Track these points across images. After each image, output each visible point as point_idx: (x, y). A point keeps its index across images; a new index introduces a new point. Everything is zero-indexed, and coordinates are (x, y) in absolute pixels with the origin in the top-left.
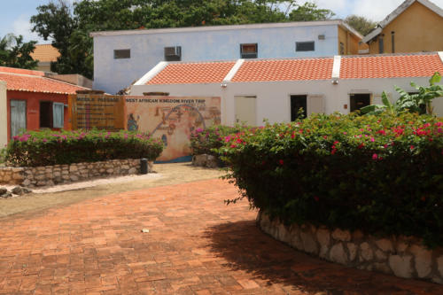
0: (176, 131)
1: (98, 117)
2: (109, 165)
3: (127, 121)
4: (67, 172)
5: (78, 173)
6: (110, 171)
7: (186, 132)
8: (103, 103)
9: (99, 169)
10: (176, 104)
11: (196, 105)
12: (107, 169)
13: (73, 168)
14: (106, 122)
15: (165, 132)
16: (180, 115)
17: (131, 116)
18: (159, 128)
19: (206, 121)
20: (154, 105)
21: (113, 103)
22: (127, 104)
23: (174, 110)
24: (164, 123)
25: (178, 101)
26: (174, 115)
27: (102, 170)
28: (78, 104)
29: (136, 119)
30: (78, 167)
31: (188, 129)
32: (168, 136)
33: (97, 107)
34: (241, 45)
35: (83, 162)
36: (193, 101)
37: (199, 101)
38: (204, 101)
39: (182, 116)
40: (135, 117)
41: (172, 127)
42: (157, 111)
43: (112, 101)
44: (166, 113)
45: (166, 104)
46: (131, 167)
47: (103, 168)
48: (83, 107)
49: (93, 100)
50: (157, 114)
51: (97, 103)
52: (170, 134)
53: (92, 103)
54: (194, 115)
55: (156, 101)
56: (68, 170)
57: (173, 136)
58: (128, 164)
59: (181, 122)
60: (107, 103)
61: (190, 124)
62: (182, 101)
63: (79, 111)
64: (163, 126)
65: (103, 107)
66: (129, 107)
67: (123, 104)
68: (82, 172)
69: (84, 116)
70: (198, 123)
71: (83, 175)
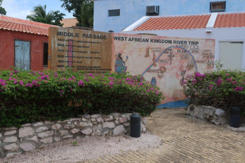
0: (167, 75)
1: (81, 55)
2: (86, 122)
3: (114, 61)
4: (14, 139)
5: (35, 138)
6: (86, 132)
7: (177, 76)
8: (89, 40)
9: (70, 130)
10: (168, 45)
11: (189, 47)
12: (82, 128)
13: (26, 131)
14: (91, 62)
15: (155, 75)
16: (171, 57)
17: (120, 56)
18: (148, 70)
19: (198, 65)
20: (145, 45)
21: (100, 40)
22: (115, 42)
23: (166, 51)
24: (154, 65)
25: (170, 42)
26: (165, 56)
27: (75, 131)
28: (59, 40)
29: (124, 59)
30: (35, 128)
31: (180, 73)
32: (158, 80)
33: (81, 44)
34: (210, 3)
35: (43, 120)
36: (186, 42)
37: (193, 43)
38: (197, 43)
39: (174, 58)
40: (124, 57)
41: (163, 70)
42: (148, 52)
43: (98, 37)
44: (157, 54)
45: (157, 45)
46: (117, 125)
47: (76, 127)
48: (65, 43)
49: (77, 35)
50: (147, 55)
51: (82, 39)
52: (160, 77)
53: (76, 39)
54: (186, 57)
55: (147, 40)
56: (17, 135)
57: (163, 80)
58: (114, 120)
59: (172, 65)
60: (93, 40)
61: (181, 68)
62: (175, 42)
63: (60, 48)
64: (153, 68)
65: (88, 44)
66: (117, 46)
67: (111, 42)
68: (41, 135)
69: (66, 54)
70: (190, 67)
71: (45, 141)
